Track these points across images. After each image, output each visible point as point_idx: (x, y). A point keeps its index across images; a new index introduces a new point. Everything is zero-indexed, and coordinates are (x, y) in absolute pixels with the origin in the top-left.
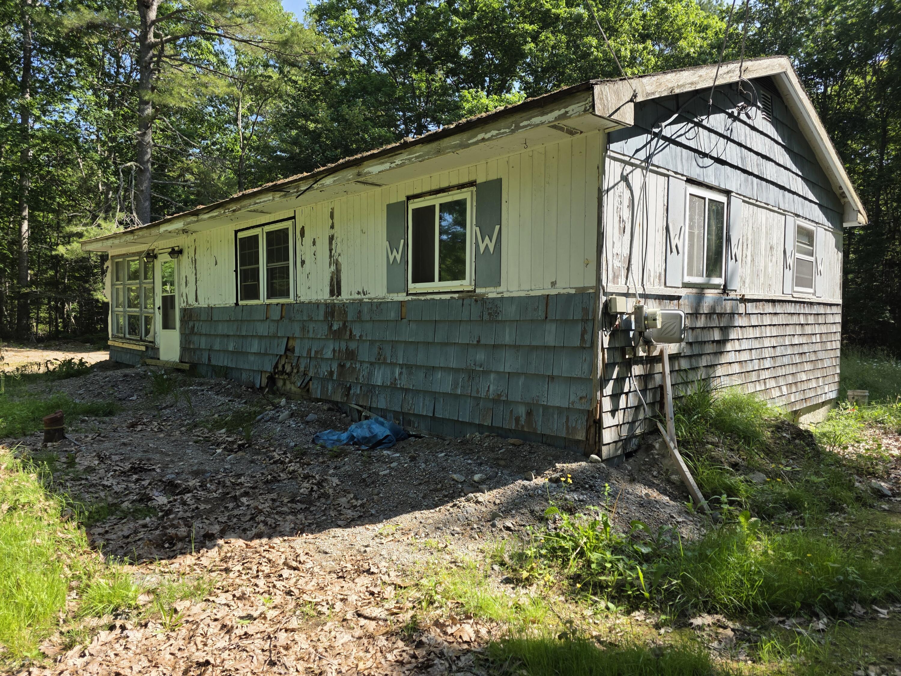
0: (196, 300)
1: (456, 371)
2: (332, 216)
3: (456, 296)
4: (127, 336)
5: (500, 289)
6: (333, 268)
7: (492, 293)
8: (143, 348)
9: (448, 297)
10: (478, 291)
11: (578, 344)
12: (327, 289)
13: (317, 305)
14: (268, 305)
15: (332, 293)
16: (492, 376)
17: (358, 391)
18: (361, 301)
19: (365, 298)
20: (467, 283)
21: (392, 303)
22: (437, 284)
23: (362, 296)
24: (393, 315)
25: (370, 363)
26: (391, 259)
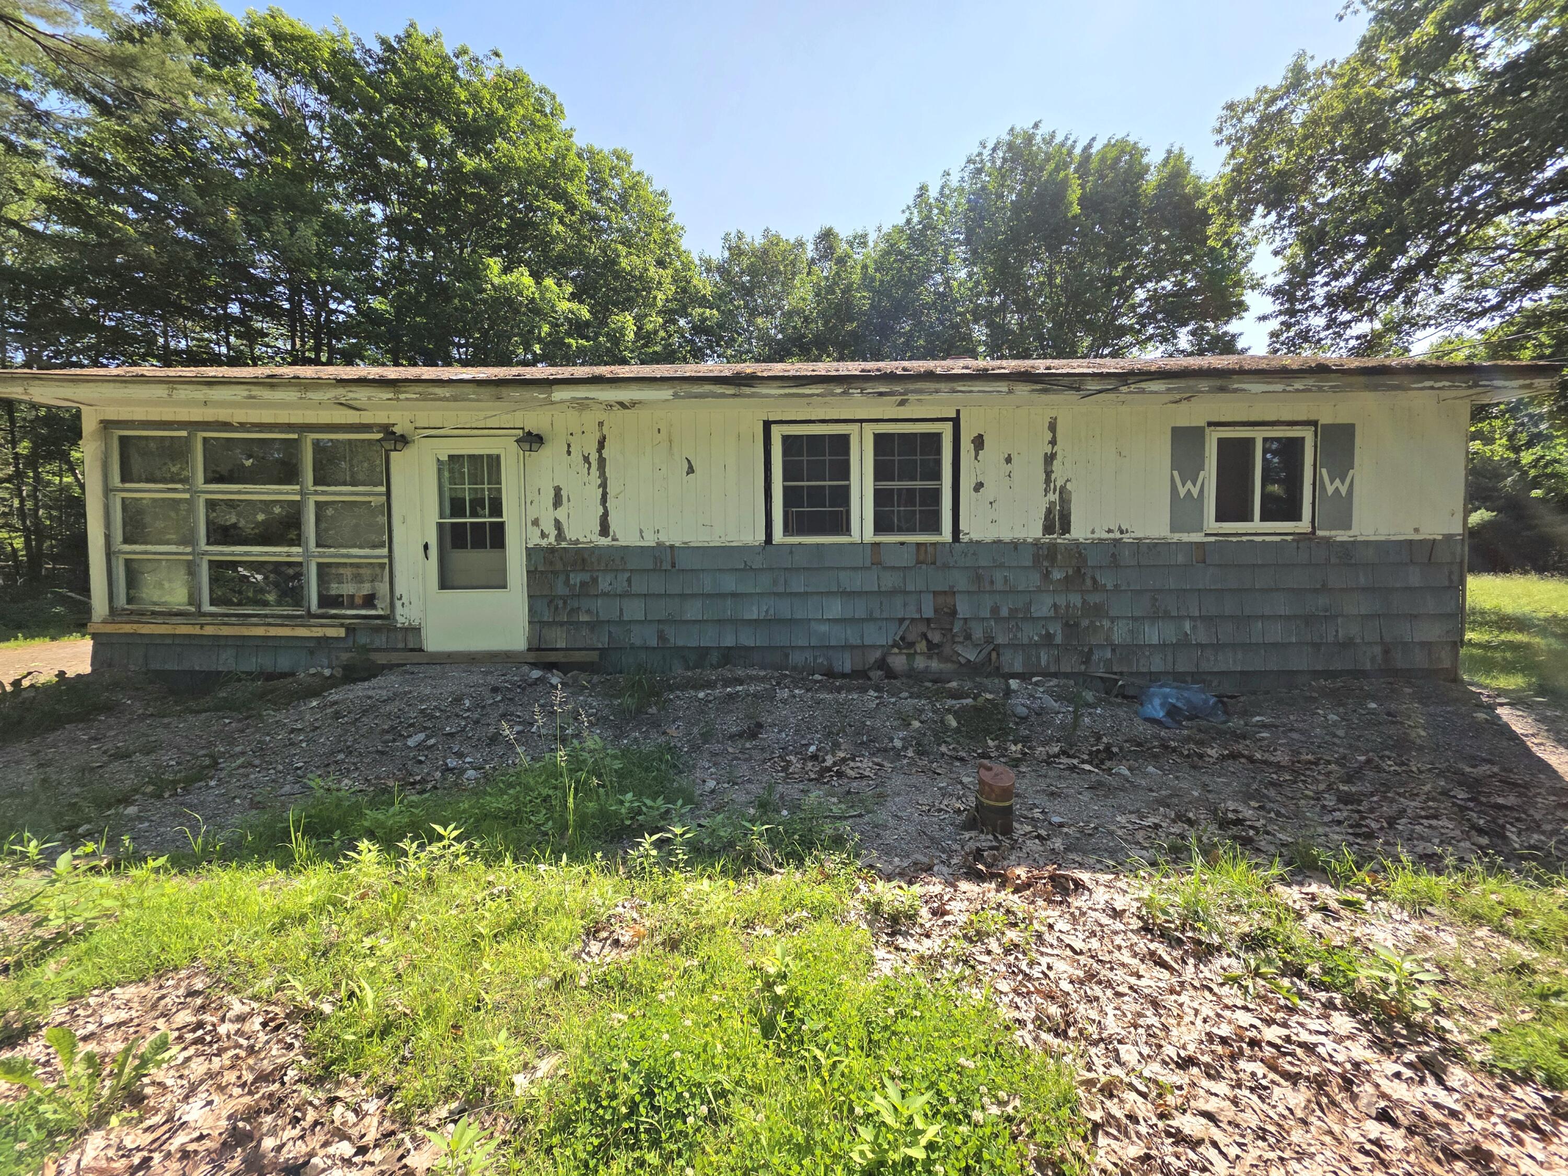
0: (605, 530)
1: (1288, 618)
2: (1053, 427)
3: (1289, 538)
4: (207, 608)
5: (1351, 533)
6: (1054, 497)
7: (1341, 536)
8: (342, 632)
9: (1278, 538)
10: (1320, 533)
11: (1447, 583)
12: (1040, 524)
13: (1015, 546)
14: (876, 545)
15: (1048, 528)
16: (1340, 620)
17: (1109, 655)
18: (1117, 542)
19: (1126, 538)
20: (1304, 526)
21: (1179, 544)
22: (1256, 525)
23: (1118, 535)
24: (1181, 559)
25: (1134, 619)
26: (1182, 492)
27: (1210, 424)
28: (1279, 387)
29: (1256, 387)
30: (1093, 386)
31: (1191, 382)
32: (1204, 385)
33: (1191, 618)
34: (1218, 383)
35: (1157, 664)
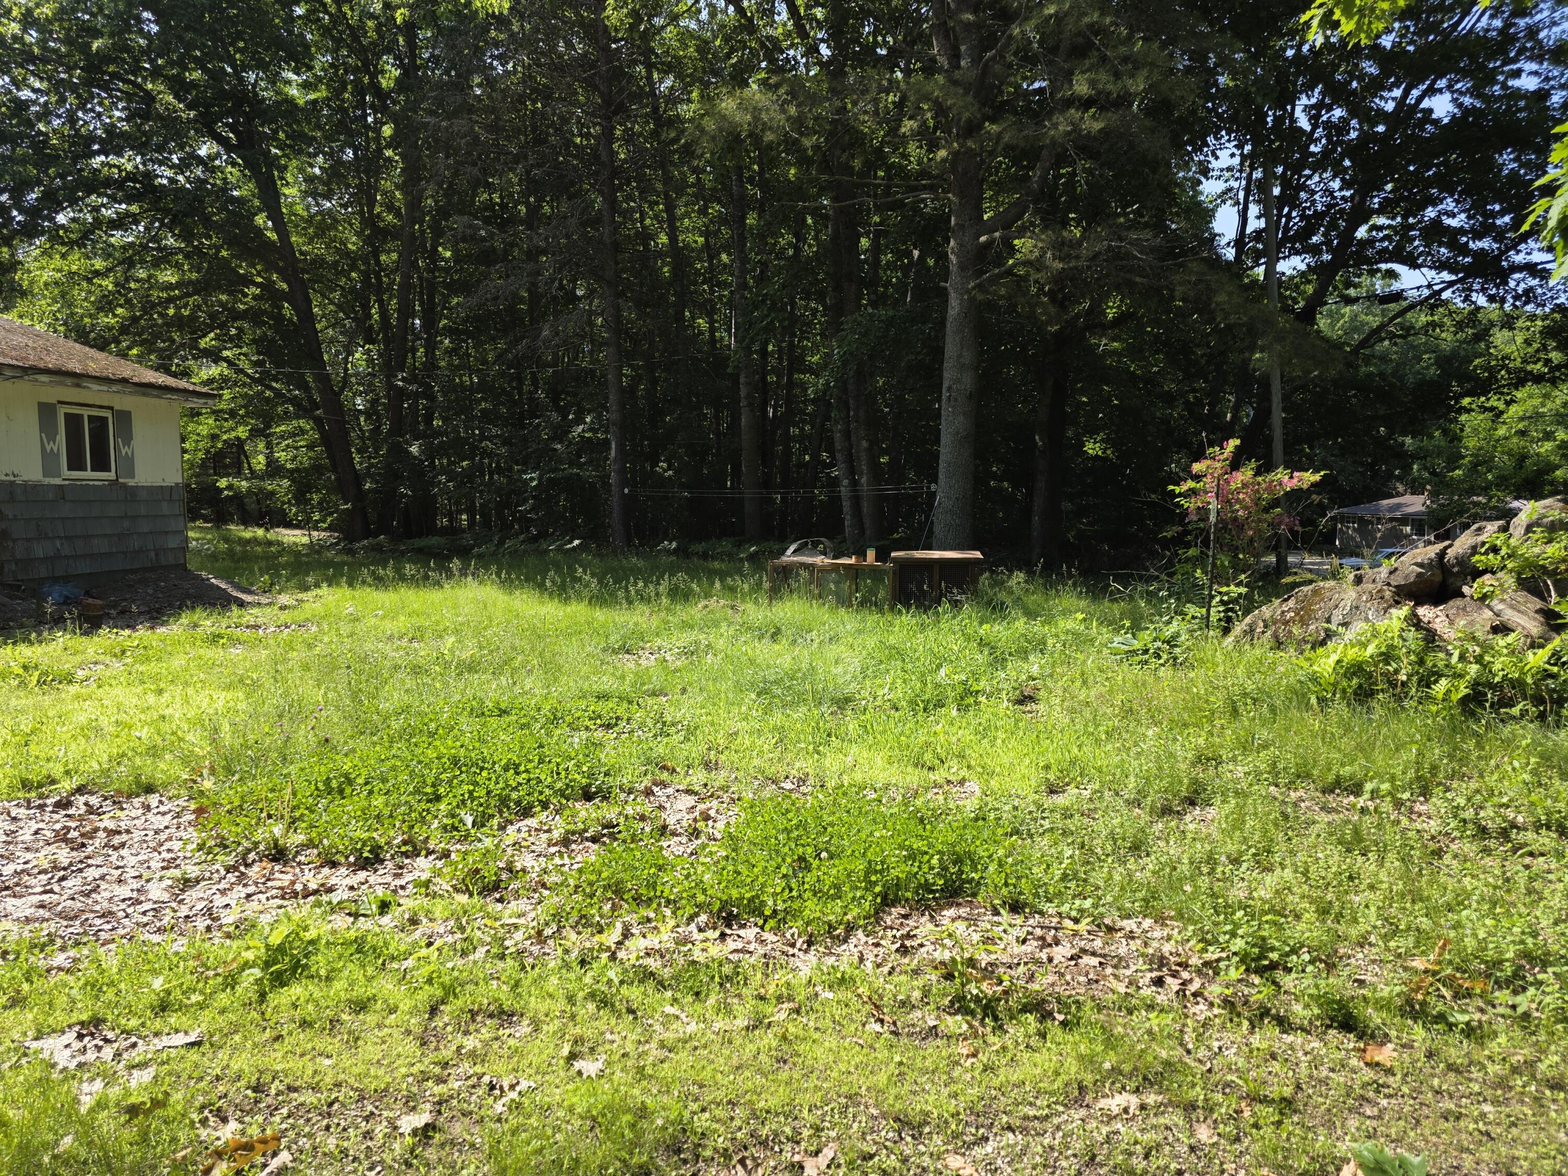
1: (110, 536)
3: (106, 483)
5: (135, 480)
7: (131, 483)
9: (100, 483)
10: (120, 480)
11: (179, 512)
16: (135, 536)
17: (13, 567)
18: (13, 482)
19: (18, 481)
20: (112, 475)
21: (49, 486)
22: (89, 474)
23: (11, 478)
24: (51, 496)
25: (28, 540)
26: (48, 449)
27: (60, 402)
28: (105, 388)
29: (95, 387)
30: (8, 373)
31: (62, 378)
32: (69, 381)
33: (60, 538)
34: (76, 381)
35: (43, 573)
